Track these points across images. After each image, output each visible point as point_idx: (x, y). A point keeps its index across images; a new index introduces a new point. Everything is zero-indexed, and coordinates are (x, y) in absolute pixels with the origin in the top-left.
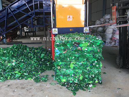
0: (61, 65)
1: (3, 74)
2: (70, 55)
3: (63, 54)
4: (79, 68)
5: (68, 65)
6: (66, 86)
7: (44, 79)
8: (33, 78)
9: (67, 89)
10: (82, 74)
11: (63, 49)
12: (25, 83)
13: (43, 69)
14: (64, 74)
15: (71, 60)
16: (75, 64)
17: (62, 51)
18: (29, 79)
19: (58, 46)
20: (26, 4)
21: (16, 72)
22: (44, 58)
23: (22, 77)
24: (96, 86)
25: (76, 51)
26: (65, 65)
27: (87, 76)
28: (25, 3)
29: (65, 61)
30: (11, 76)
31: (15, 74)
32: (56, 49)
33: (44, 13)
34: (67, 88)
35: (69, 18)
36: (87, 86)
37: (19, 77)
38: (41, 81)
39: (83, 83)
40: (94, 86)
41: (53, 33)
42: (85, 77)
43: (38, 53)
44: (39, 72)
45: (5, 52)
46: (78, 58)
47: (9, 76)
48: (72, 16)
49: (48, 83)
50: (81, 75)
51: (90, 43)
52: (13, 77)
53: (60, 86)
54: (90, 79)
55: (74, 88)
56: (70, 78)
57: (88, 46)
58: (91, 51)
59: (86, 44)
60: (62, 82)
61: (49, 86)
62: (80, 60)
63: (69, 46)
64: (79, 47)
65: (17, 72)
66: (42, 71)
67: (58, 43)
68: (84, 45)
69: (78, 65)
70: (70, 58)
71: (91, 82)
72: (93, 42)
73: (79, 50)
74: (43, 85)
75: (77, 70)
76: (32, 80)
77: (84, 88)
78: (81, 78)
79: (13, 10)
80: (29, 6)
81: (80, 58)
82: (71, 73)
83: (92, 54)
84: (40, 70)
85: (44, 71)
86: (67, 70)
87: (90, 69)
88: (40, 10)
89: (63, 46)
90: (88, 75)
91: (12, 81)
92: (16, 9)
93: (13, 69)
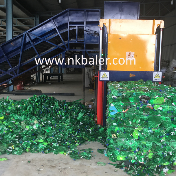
0: (118, 132)
1: (18, 142)
2: (134, 117)
3: (122, 114)
4: (147, 139)
5: (129, 132)
6: (124, 168)
7: (85, 154)
8: (68, 153)
9: (125, 173)
10: (153, 149)
11: (122, 106)
12: (56, 160)
13: (83, 139)
14: (122, 147)
15: (135, 125)
16: (141, 132)
17: (120, 109)
18: (61, 153)
19: (114, 100)
20: (57, 29)
21: (39, 141)
22: (82, 119)
23: (49, 149)
24: (174, 171)
25: (143, 110)
26: (125, 132)
27: (160, 153)
28: (55, 29)
29: (126, 126)
30: (31, 146)
31: (38, 143)
32: (112, 105)
33: (85, 46)
34: (126, 171)
35: (129, 55)
36: (160, 170)
37: (45, 149)
38: (82, 157)
39: (153, 165)
40: (171, 171)
41: (101, 79)
42: (157, 155)
43: (73, 111)
44: (77, 142)
45: (19, 106)
46: (147, 121)
47: (29, 147)
48: (134, 53)
49: (92, 161)
50: (149, 151)
51: (168, 98)
52: (34, 148)
53: (114, 168)
54: (165, 159)
55: (137, 172)
56: (132, 154)
57: (163, 103)
58: (168, 112)
59: (161, 99)
60: (118, 161)
61: (95, 166)
62: (150, 125)
63: (132, 101)
64: (149, 105)
65: (41, 141)
66: (81, 142)
67: (114, 97)
68: (158, 101)
69: (146, 133)
70: (134, 121)
71: (167, 163)
72: (172, 98)
73: (149, 109)
74: (85, 164)
75: (144, 142)
76: (67, 155)
77: (154, 173)
78: (150, 156)
79: (34, 38)
80: (61, 33)
81: (150, 123)
82: (134, 146)
83: (170, 117)
84: (78, 140)
85: (83, 142)
86: (127, 141)
87: (167, 141)
88: (79, 40)
89: (123, 101)
90: (162, 151)
91: (34, 154)
92: (40, 36)
93: (35, 135)
